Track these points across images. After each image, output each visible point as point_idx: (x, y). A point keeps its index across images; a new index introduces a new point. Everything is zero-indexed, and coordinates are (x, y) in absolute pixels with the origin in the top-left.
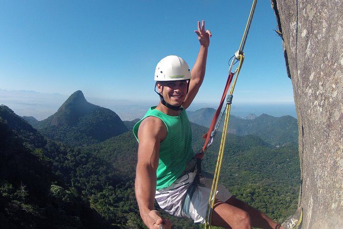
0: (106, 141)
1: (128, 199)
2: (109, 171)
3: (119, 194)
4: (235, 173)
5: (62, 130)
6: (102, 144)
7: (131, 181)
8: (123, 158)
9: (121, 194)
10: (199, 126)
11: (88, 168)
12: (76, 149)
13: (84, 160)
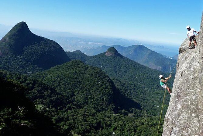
0: (50, 69)
1: (68, 119)
2: (53, 95)
3: (60, 115)
4: (157, 105)
5: (6, 59)
6: (47, 71)
7: (71, 104)
8: (65, 84)
9: (63, 115)
10: (130, 60)
11: (34, 93)
12: (22, 76)
13: (30, 86)
